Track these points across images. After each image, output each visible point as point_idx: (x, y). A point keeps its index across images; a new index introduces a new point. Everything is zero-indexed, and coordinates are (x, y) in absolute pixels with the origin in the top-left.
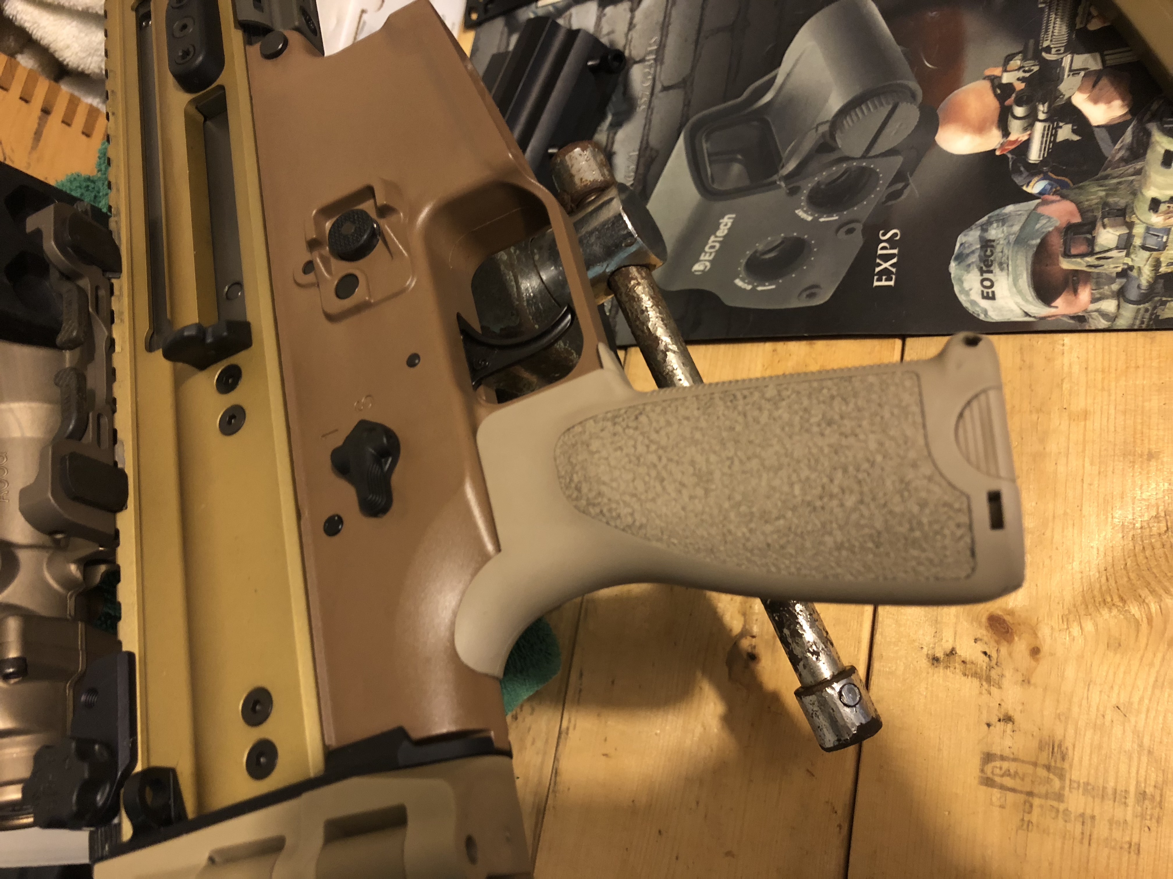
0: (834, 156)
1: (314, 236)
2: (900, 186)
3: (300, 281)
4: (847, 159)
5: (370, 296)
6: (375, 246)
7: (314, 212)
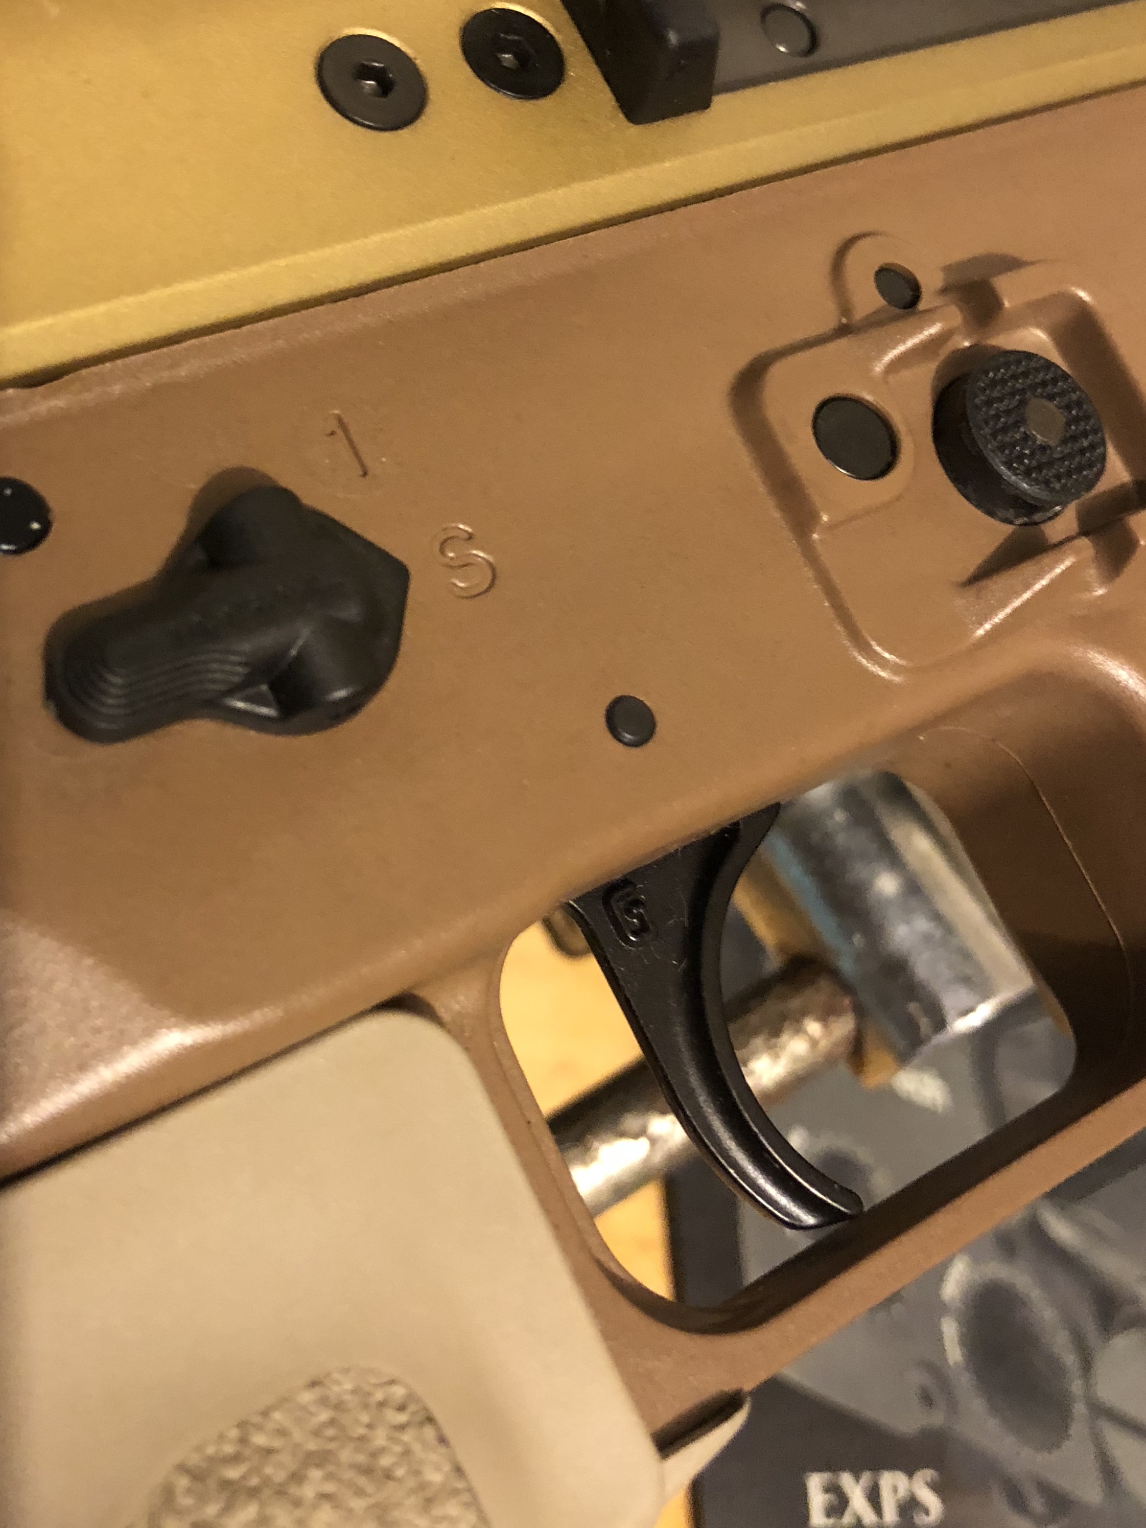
0: (1090, 1328)
1: (1007, 304)
2: (1037, 1504)
3: (852, 258)
4: (1087, 1364)
5: (831, 527)
6: (991, 514)
7: (1083, 294)
